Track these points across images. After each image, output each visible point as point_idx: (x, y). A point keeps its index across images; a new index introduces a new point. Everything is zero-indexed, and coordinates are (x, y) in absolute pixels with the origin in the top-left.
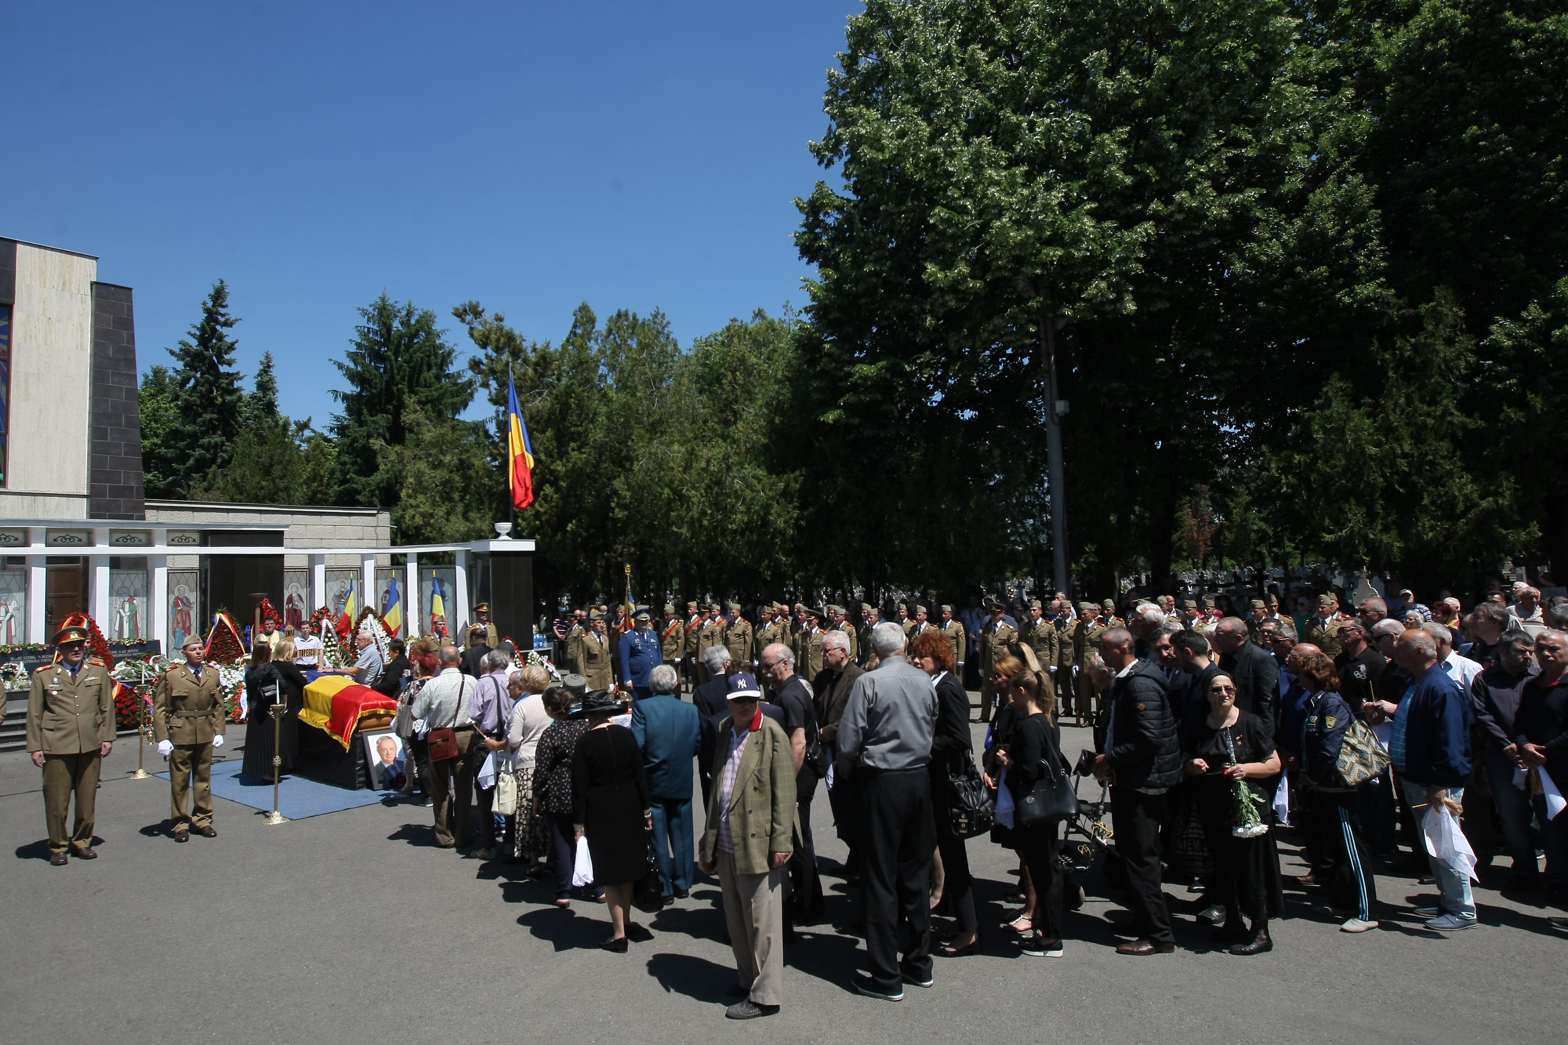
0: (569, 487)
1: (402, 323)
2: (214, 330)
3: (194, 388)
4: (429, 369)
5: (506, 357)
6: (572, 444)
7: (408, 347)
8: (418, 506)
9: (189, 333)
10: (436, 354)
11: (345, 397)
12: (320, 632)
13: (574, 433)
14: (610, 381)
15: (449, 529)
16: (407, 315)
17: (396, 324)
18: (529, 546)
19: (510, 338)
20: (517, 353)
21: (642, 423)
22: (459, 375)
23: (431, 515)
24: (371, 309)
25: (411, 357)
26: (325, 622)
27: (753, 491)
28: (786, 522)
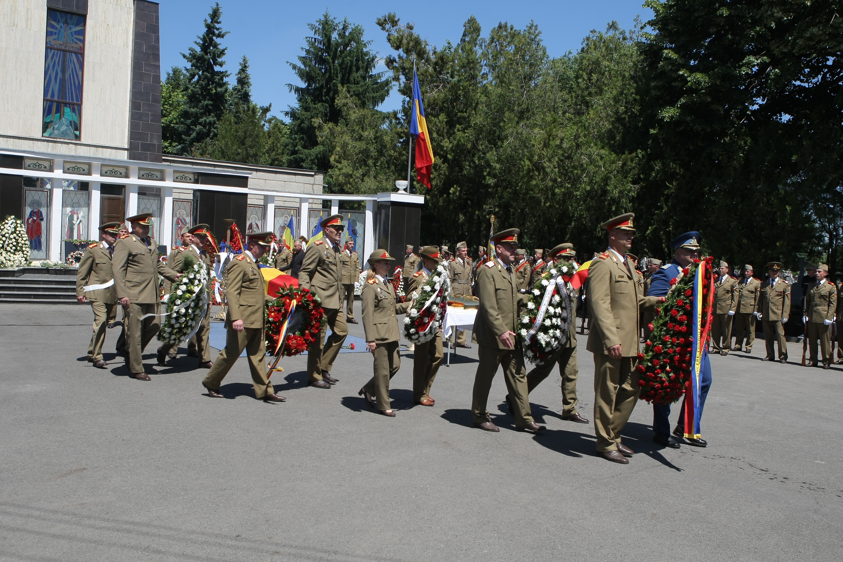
0: (454, 159)
1: (339, 35)
2: (211, 40)
3: (198, 81)
4: (357, 71)
5: (414, 56)
6: (458, 126)
7: (342, 53)
8: (342, 169)
9: (195, 42)
10: (363, 59)
11: (298, 90)
13: (460, 118)
14: (490, 77)
15: (363, 187)
16: (343, 28)
17: (335, 36)
18: (419, 199)
19: (417, 42)
20: (421, 54)
21: (513, 110)
22: (379, 76)
23: (351, 176)
24: (317, 24)
25: (344, 61)
27: (596, 166)
28: (620, 192)
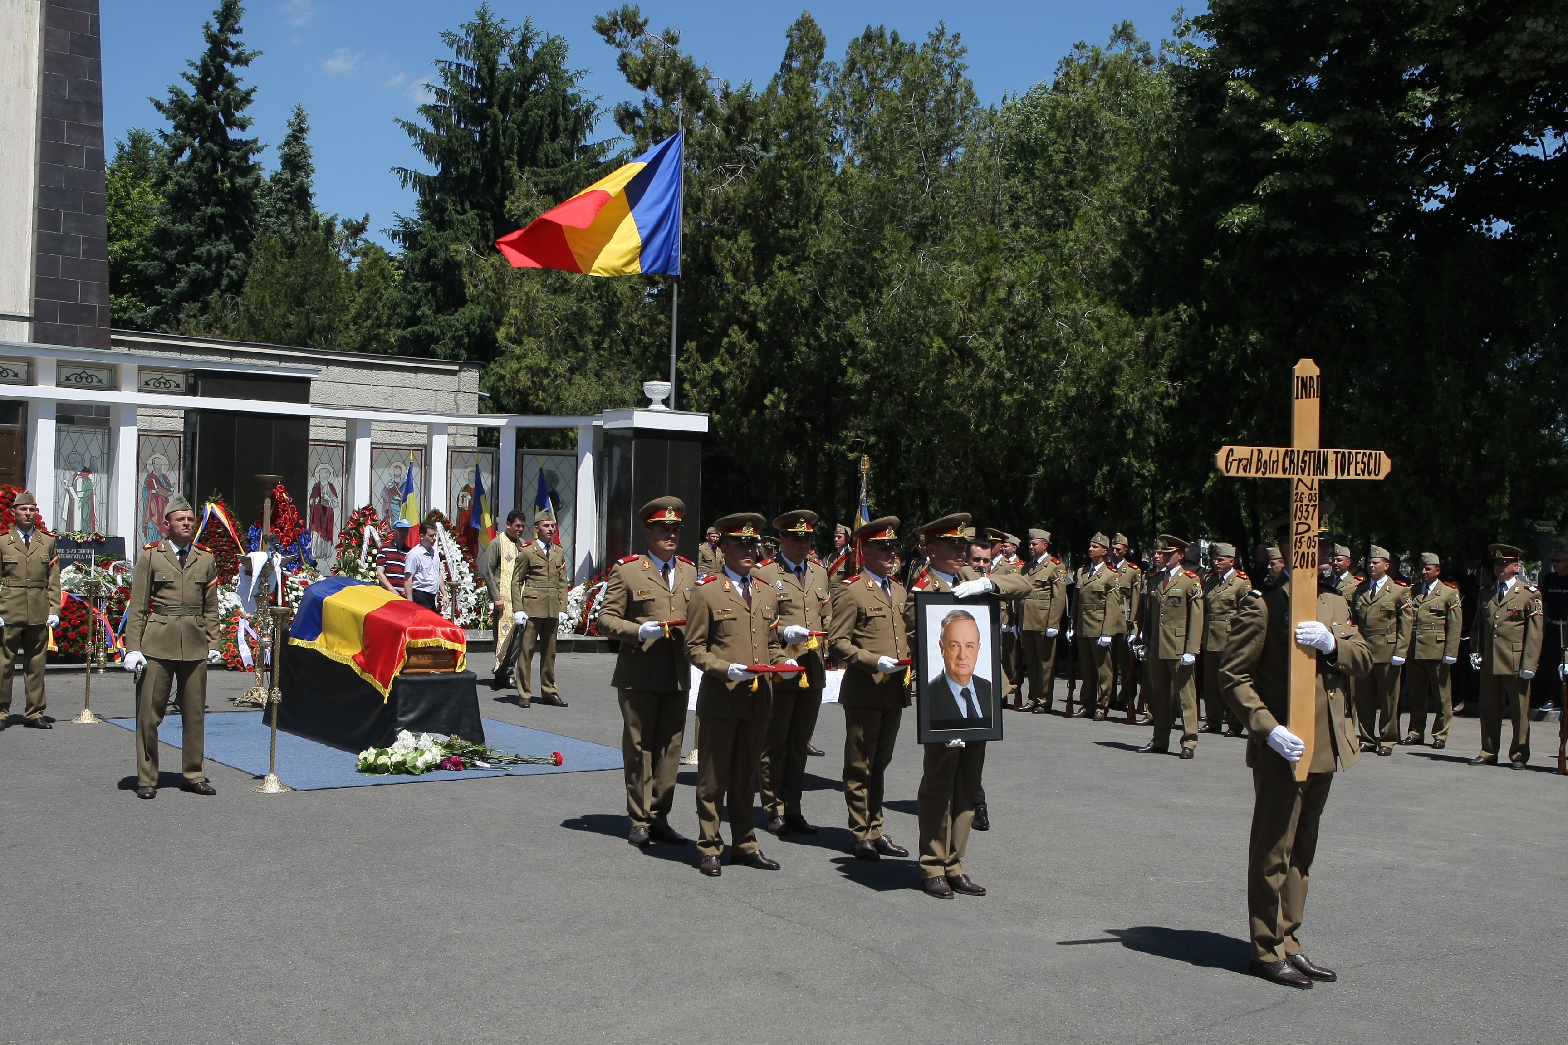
0: (773, 331)
1: (513, 57)
2: (221, 70)
3: (190, 163)
4: (553, 137)
5: (679, 105)
6: (779, 258)
7: (521, 98)
8: (524, 356)
9: (184, 74)
10: (565, 112)
11: (420, 181)
12: (360, 545)
13: (784, 239)
14: (848, 149)
15: (570, 397)
16: (521, 43)
17: (503, 59)
18: (698, 423)
19: (688, 72)
20: (696, 99)
21: (902, 222)
22: (602, 148)
23: (545, 372)
24: (462, 33)
25: (526, 115)
26: (368, 531)
27: (1088, 343)
28: (1144, 399)
